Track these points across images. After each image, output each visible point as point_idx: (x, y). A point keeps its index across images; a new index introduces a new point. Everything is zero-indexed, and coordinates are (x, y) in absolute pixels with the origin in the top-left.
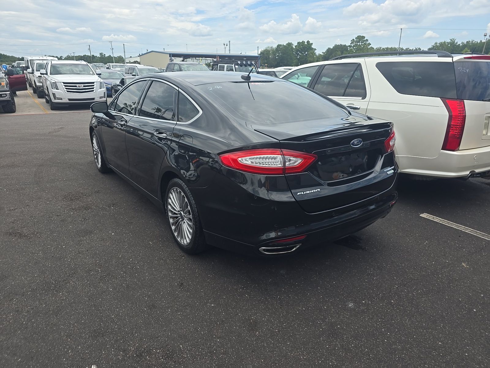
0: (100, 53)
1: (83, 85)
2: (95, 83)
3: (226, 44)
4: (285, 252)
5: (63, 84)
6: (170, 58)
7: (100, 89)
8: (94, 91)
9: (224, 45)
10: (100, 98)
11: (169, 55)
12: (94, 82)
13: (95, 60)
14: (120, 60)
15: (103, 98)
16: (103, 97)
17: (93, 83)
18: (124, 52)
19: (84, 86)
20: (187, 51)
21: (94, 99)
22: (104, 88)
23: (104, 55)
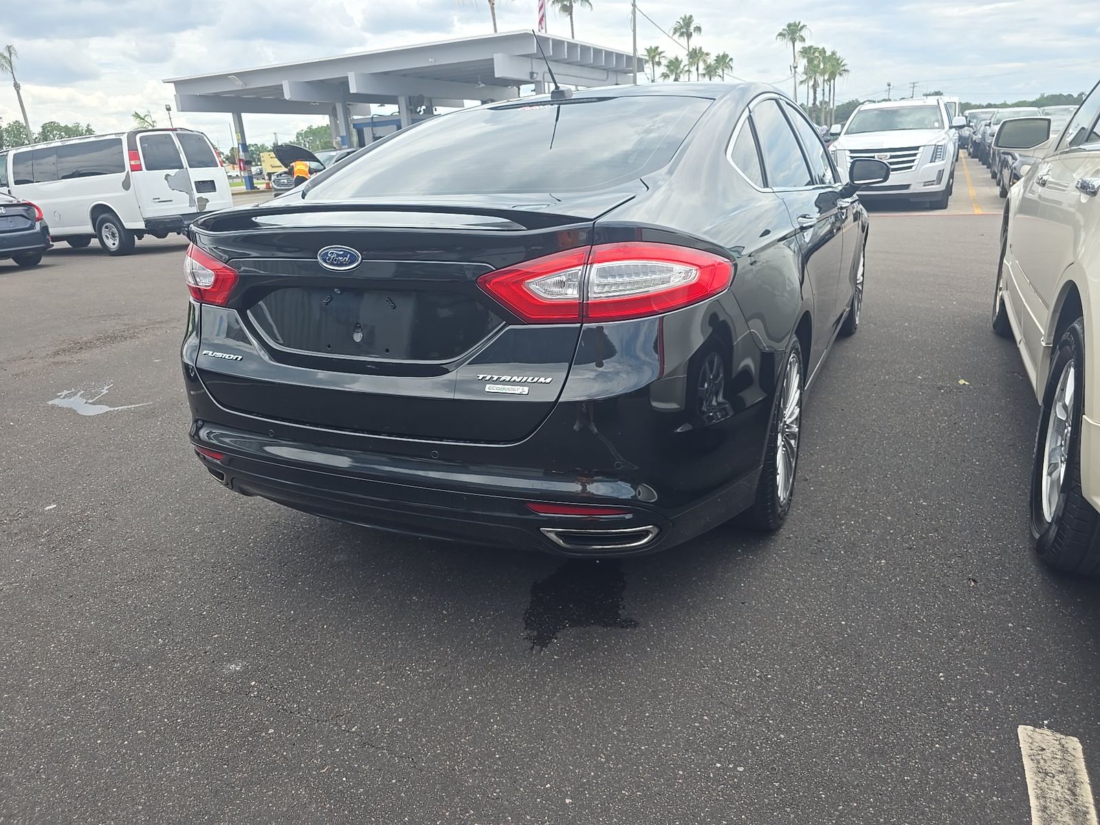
1: (889, 154)
2: (920, 149)
5: (849, 152)
7: (931, 162)
8: (913, 168)
10: (924, 186)
12: (919, 147)
15: (932, 185)
16: (935, 183)
17: (917, 148)
19: (892, 157)
21: (907, 187)
22: (943, 160)
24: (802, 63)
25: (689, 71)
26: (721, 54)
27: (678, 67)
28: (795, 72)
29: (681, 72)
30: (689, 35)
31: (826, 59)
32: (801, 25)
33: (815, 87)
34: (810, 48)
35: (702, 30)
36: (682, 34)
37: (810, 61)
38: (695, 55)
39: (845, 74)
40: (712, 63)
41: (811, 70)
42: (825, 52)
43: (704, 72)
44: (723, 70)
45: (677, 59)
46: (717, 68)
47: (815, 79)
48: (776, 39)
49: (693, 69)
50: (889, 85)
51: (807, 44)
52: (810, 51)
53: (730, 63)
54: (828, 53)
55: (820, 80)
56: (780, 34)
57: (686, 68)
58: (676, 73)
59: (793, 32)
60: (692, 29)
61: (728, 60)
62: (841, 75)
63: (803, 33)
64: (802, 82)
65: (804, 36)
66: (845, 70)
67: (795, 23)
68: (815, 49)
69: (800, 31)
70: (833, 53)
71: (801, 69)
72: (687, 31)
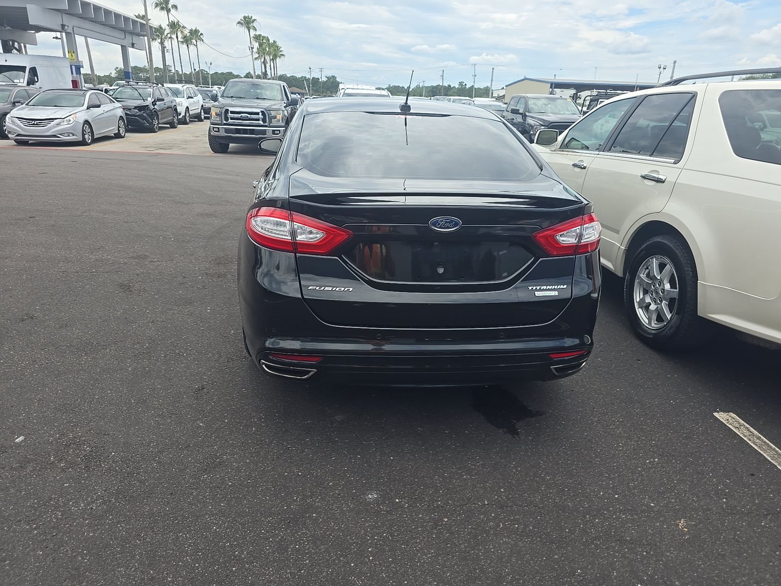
0: (460, 82)
3: (662, 67)
4: (293, 377)
6: (551, 89)
9: (660, 68)
11: (550, 85)
13: (450, 92)
14: (485, 92)
18: (492, 80)
20: (595, 78)
23: (466, 85)
24: (256, 45)
25: (170, 38)
26: (194, 29)
27: (162, 33)
28: (253, 52)
29: (165, 38)
30: (168, 11)
31: (270, 45)
32: (253, 18)
33: (265, 63)
34: (260, 35)
35: (178, 8)
36: (162, 9)
37: (261, 45)
38: (174, 26)
39: (282, 57)
40: (188, 35)
41: (261, 51)
42: (269, 40)
43: (182, 40)
44: (196, 42)
45: (161, 27)
46: (191, 39)
47: (264, 57)
48: (237, 25)
49: (174, 36)
50: (310, 69)
51: (258, 33)
52: (260, 38)
53: (201, 36)
54: (271, 41)
55: (268, 58)
56: (239, 23)
57: (169, 36)
58: (161, 39)
59: (247, 22)
60: (170, 6)
61: (199, 34)
62: (280, 57)
63: (255, 24)
64: (256, 58)
65: (255, 26)
66: (282, 55)
67: (248, 16)
68: (263, 37)
69: (253, 23)
70: (275, 42)
71: (255, 50)
72: (166, 7)
